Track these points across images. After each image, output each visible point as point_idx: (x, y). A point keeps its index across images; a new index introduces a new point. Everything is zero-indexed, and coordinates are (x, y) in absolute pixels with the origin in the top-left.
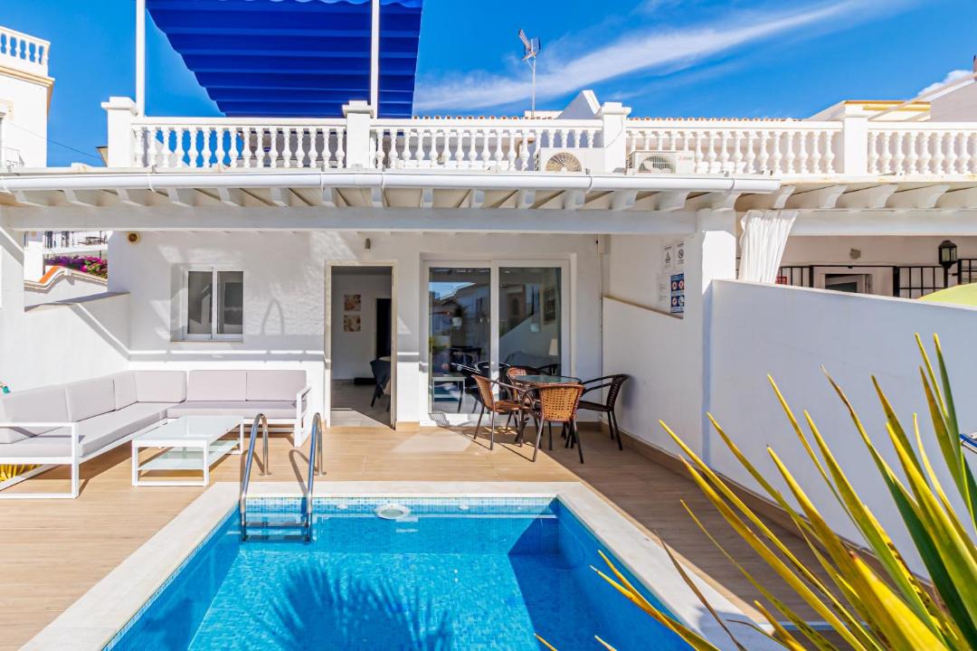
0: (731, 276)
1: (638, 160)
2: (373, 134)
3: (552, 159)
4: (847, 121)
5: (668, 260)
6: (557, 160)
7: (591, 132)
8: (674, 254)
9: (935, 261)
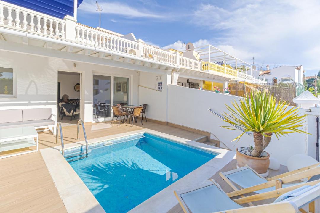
0: (170, 84)
1: (147, 54)
2: (76, 29)
3: (130, 50)
4: (177, 54)
5: (157, 79)
6: (131, 51)
7: (136, 45)
8: (159, 78)
9: (187, 82)
